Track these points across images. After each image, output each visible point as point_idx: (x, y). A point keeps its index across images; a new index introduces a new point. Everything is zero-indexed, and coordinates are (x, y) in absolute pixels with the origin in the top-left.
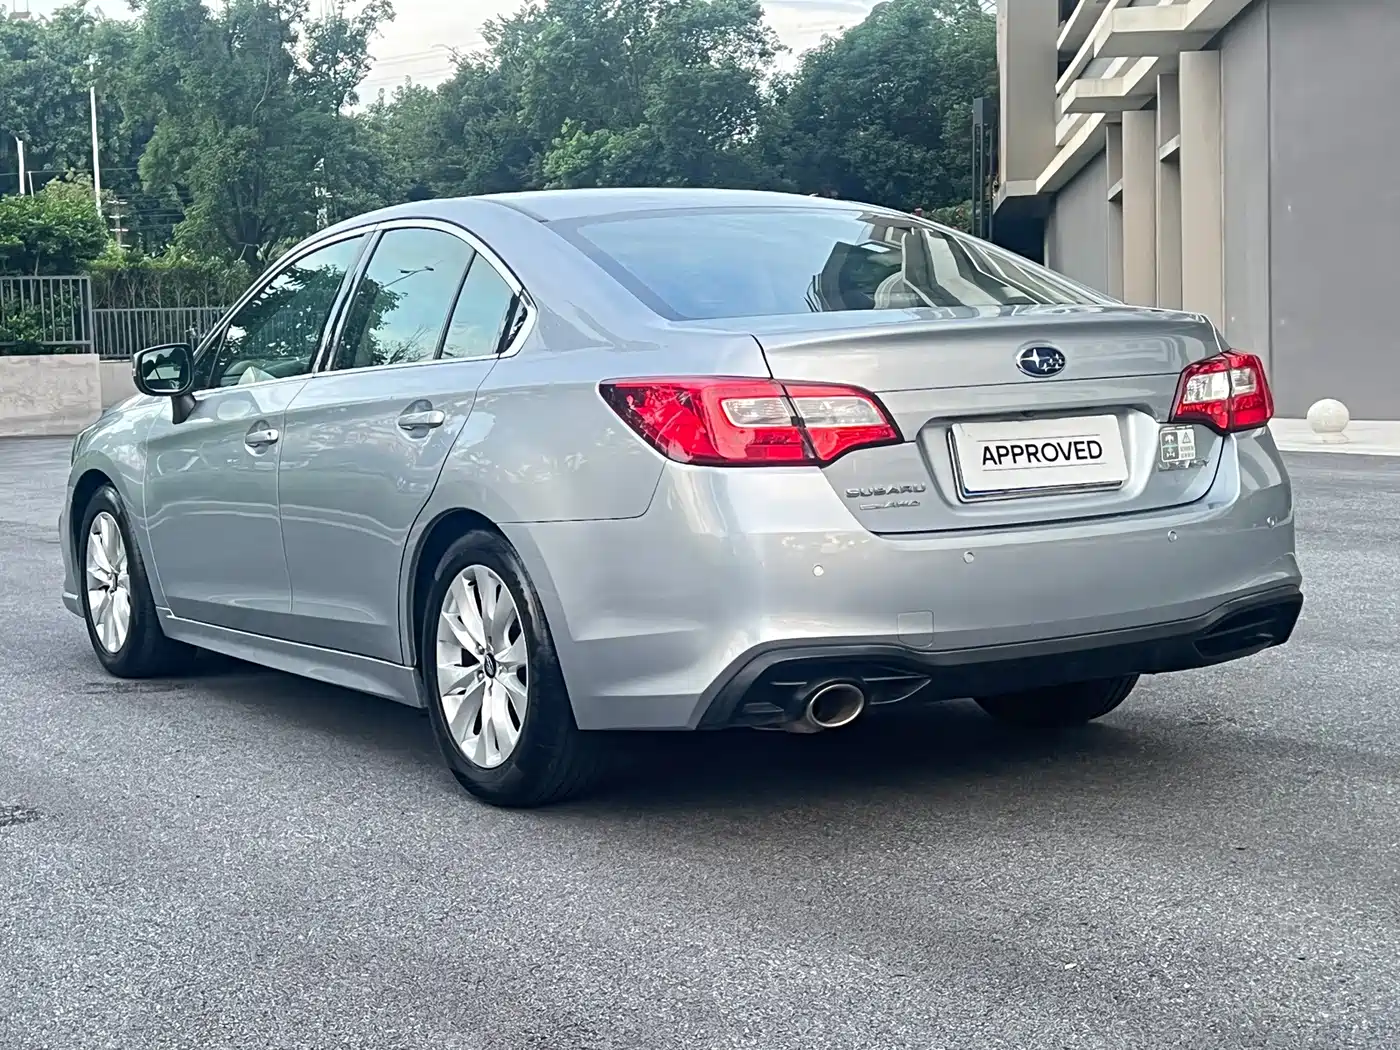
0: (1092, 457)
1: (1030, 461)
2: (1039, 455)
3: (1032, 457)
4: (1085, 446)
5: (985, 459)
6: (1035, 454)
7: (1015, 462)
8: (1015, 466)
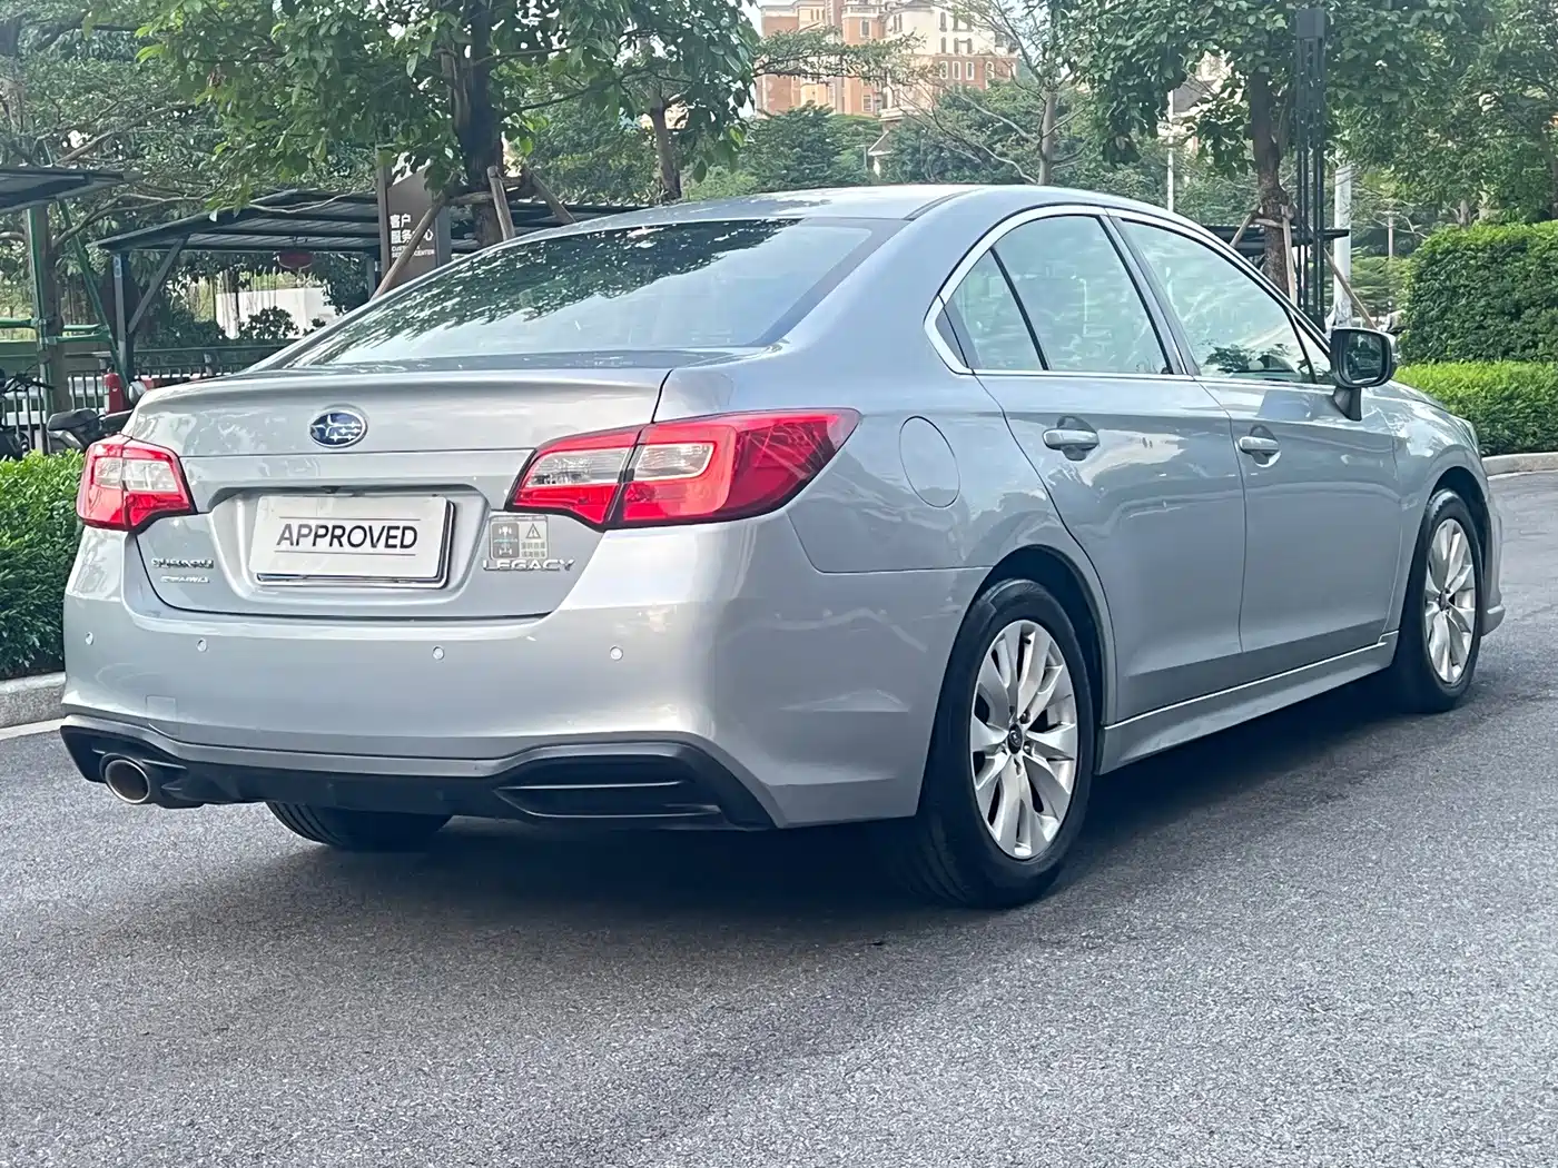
0: (402, 546)
1: (331, 545)
2: (344, 540)
3: (335, 541)
4: (399, 533)
5: (282, 538)
6: (339, 538)
7: (314, 544)
8: (313, 549)
